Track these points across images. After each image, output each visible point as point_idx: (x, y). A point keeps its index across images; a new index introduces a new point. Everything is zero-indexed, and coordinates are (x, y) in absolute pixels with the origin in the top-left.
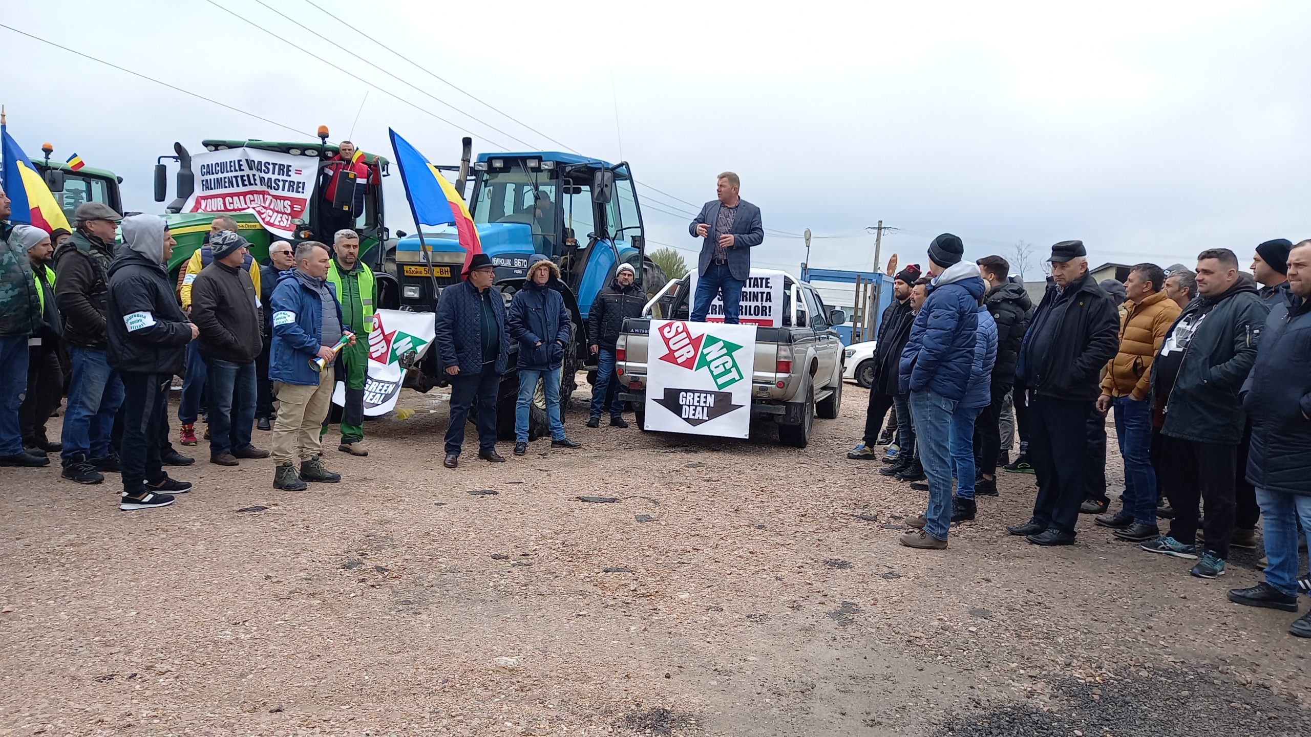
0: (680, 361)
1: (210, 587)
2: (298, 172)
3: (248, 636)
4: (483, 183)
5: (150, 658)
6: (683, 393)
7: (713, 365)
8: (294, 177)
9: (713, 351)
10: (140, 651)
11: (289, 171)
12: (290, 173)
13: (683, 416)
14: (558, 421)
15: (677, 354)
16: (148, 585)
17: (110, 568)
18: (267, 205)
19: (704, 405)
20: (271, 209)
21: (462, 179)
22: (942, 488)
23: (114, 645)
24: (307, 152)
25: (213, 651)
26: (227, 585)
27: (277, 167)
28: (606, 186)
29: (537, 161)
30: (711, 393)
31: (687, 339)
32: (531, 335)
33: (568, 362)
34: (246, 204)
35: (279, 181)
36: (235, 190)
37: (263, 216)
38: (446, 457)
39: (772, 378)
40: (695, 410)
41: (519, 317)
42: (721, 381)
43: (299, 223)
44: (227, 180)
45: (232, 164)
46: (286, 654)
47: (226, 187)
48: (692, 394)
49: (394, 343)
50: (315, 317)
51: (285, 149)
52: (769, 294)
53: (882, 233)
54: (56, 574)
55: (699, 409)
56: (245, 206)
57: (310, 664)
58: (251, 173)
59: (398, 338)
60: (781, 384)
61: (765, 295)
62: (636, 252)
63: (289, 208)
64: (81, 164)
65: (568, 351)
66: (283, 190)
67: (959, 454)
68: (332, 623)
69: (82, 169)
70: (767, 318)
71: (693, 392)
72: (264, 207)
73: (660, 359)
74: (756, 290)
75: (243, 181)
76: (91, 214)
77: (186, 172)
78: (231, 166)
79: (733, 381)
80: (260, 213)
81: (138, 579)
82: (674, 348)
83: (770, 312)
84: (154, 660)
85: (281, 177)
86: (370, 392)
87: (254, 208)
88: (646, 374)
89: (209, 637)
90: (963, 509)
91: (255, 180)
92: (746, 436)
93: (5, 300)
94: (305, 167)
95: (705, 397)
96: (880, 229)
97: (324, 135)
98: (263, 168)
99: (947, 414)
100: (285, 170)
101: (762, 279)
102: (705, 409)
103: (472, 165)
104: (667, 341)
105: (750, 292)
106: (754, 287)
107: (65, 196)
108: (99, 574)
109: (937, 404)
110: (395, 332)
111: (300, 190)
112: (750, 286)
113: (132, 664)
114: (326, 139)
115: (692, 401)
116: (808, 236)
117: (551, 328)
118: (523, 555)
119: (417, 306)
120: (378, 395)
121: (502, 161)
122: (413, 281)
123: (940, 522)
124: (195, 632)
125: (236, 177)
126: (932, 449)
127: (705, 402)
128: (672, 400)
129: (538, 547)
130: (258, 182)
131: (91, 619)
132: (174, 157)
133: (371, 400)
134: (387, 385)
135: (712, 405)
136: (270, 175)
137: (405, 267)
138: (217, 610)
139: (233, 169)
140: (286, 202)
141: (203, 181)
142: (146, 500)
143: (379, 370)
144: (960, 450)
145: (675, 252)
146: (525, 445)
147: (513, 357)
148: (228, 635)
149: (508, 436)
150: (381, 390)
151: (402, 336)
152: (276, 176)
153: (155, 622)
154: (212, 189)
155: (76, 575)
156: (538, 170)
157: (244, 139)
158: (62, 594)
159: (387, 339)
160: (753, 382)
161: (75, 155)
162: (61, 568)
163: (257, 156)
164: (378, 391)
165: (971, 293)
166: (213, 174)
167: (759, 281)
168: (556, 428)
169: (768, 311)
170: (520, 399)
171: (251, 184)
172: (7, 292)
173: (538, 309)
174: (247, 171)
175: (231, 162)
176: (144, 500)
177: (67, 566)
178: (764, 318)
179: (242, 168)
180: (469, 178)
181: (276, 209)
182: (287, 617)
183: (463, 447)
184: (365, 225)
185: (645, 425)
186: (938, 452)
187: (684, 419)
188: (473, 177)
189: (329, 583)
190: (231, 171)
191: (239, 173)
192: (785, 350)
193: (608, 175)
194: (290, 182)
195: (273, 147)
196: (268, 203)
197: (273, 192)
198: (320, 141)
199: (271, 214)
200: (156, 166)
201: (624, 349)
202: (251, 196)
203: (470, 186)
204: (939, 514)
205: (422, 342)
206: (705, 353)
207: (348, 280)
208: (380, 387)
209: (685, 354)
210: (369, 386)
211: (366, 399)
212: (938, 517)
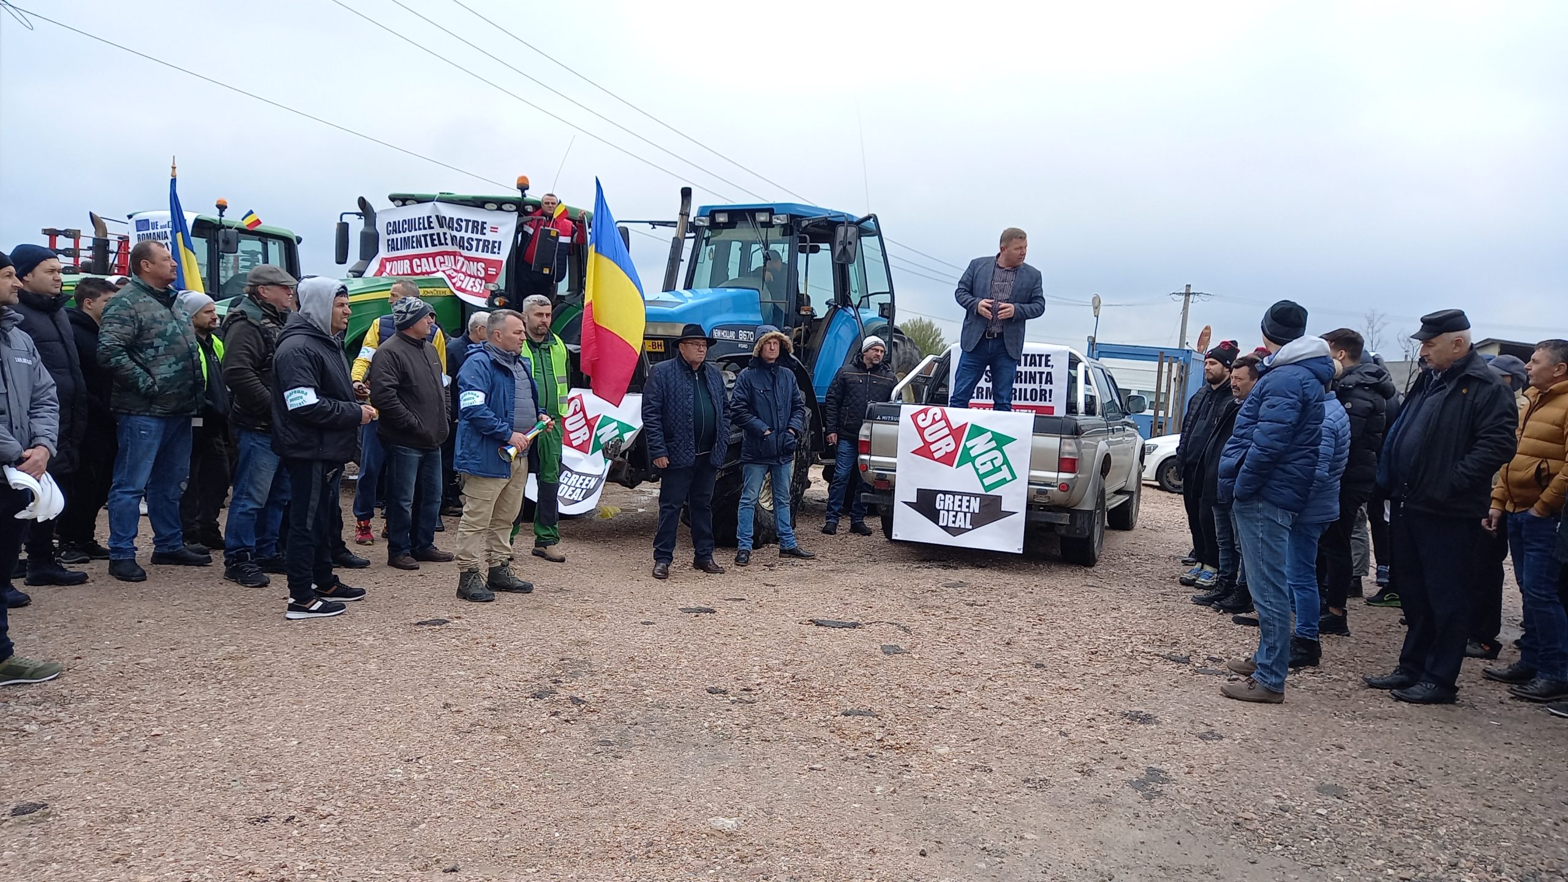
0: (937, 455)
1: (380, 715)
2: (494, 229)
3: (422, 776)
4: (704, 241)
5: (310, 798)
6: (940, 496)
7: (978, 462)
8: (489, 236)
9: (979, 445)
10: (299, 788)
11: (483, 228)
12: (485, 231)
13: (941, 524)
14: (788, 526)
15: (933, 448)
16: (313, 709)
17: (271, 688)
18: (458, 267)
19: (967, 510)
20: (463, 273)
21: (679, 236)
22: (1277, 624)
23: (271, 781)
24: (504, 207)
25: (381, 792)
26: (400, 712)
27: (470, 224)
28: (850, 243)
29: (768, 214)
30: (975, 495)
31: (947, 429)
32: (758, 422)
33: (801, 454)
34: (435, 266)
35: (472, 240)
36: (423, 250)
37: (454, 281)
38: (655, 566)
39: (1053, 478)
40: (955, 516)
41: (743, 400)
42: (988, 481)
43: (493, 289)
44: (415, 239)
45: (421, 221)
46: (464, 800)
47: (413, 247)
48: (951, 497)
49: (598, 430)
50: (507, 397)
51: (479, 204)
52: (1049, 374)
53: (1191, 300)
54: (212, 691)
55: (961, 515)
56: (434, 269)
57: (491, 814)
58: (441, 231)
59: (603, 423)
60: (1065, 487)
61: (1044, 376)
62: (884, 322)
63: (483, 272)
64: (258, 222)
65: (801, 442)
66: (477, 250)
67: (1298, 581)
68: (518, 765)
69: (258, 228)
70: (1047, 404)
71: (954, 494)
72: (456, 271)
73: (913, 452)
74: (1033, 369)
75: (432, 240)
76: (264, 278)
77: (370, 230)
78: (419, 223)
79: (1004, 481)
80: (450, 277)
81: (301, 702)
82: (929, 439)
83: (1050, 397)
84: (315, 801)
85: (474, 236)
86: (569, 486)
87: (444, 271)
88: (895, 471)
89: (378, 776)
90: (1305, 652)
91: (446, 239)
92: (1019, 549)
93: (168, 376)
94: (502, 224)
95: (969, 501)
96: (1187, 294)
97: (523, 187)
98: (455, 225)
99: (1284, 530)
100: (479, 227)
101: (1040, 356)
102: (968, 515)
103: (691, 219)
104: (921, 431)
105: (1026, 372)
106: (1030, 365)
107: (240, 258)
108: (259, 693)
109: (1271, 517)
110: (599, 416)
111: (496, 250)
112: (1025, 365)
113: (289, 804)
114: (526, 192)
115: (951, 505)
116: (1097, 304)
117: (782, 414)
118: (745, 690)
120: (579, 491)
121: (726, 215)
123: (1274, 668)
124: (362, 769)
125: (425, 236)
126: (1264, 574)
127: (968, 507)
128: (926, 504)
129: (762, 681)
130: (449, 241)
131: (247, 748)
132: (357, 214)
133: (570, 495)
134: (588, 478)
135: (977, 511)
136: (462, 233)
138: (388, 742)
139: (421, 226)
140: (480, 264)
141: (388, 240)
142: (314, 608)
143: (580, 460)
144: (1300, 576)
145: (930, 323)
146: (748, 554)
148: (399, 772)
149: (728, 541)
150: (581, 484)
151: (607, 421)
152: (469, 235)
153: (318, 755)
154: (398, 249)
155: (233, 695)
156: (768, 225)
157: (435, 192)
158: (217, 716)
159: (590, 424)
160: (1029, 483)
161: (251, 212)
162: (217, 685)
163: (449, 211)
164: (578, 485)
165: (1317, 376)
166: (400, 232)
167: (1037, 358)
168: (785, 534)
169: (1048, 395)
170: (743, 499)
171: (441, 244)
172: (170, 366)
173: (767, 390)
174: (437, 229)
175: (419, 219)
176: (312, 608)
177: (224, 683)
178: (1043, 404)
179: (432, 225)
180: (687, 235)
181: (469, 273)
182: (467, 755)
183: (676, 553)
184: (568, 291)
185: (894, 533)
186: (1273, 579)
187: (941, 527)
188: (693, 234)
189: (517, 715)
190: (420, 229)
191: (428, 232)
192: (1070, 445)
193: (852, 230)
194: (485, 241)
195: (468, 201)
196: (459, 265)
197: (465, 253)
198: (518, 194)
199: (462, 278)
200: (338, 224)
201: (868, 440)
202: (441, 257)
203: (689, 244)
204: (1272, 658)
205: (630, 429)
206: (968, 447)
207: (540, 355)
208: (581, 481)
209: (944, 446)
210: (567, 479)
211: (561, 495)
212: (1271, 661)
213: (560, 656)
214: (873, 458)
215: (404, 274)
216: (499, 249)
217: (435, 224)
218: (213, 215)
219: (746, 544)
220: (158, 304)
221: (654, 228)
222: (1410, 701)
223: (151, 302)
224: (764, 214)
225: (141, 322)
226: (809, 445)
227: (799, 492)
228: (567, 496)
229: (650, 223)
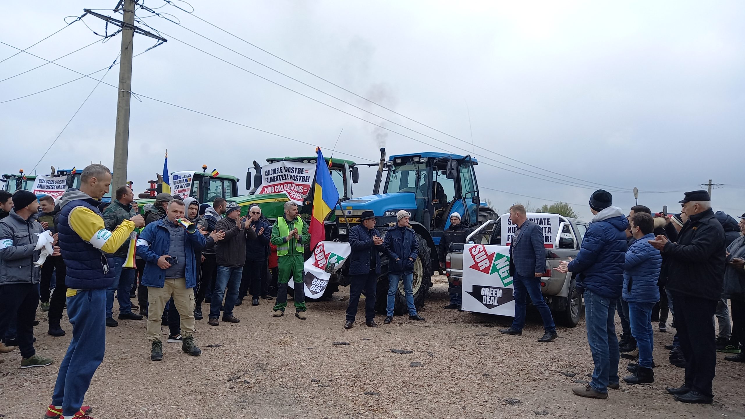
0: (481, 269)
2: (307, 171)
4: (392, 172)
6: (483, 289)
7: (501, 271)
8: (305, 174)
9: (501, 264)
11: (302, 171)
13: (483, 303)
14: (412, 304)
15: (479, 265)
18: (293, 189)
19: (496, 296)
20: (294, 191)
21: (380, 170)
24: (311, 161)
27: (297, 170)
28: (453, 169)
29: (419, 158)
30: (500, 288)
31: (485, 255)
32: (394, 254)
33: (426, 270)
34: (284, 189)
35: (298, 177)
36: (279, 182)
37: (291, 195)
38: (346, 323)
40: (490, 299)
42: (505, 282)
43: (305, 197)
44: (275, 177)
45: (278, 169)
47: (275, 181)
48: (488, 289)
49: (329, 259)
51: (301, 160)
52: (549, 228)
53: (712, 188)
55: (493, 298)
56: (283, 190)
58: (286, 173)
59: (331, 256)
62: (475, 206)
63: (302, 190)
64: (218, 174)
65: (425, 264)
66: (300, 181)
69: (218, 176)
70: (549, 243)
71: (489, 287)
72: (292, 190)
73: (470, 267)
75: (283, 177)
77: (259, 175)
78: (277, 171)
80: (289, 193)
82: (478, 261)
83: (551, 240)
85: (299, 175)
86: (316, 286)
87: (286, 191)
88: (462, 276)
91: (288, 177)
94: (310, 169)
95: (496, 291)
97: (319, 151)
98: (291, 170)
100: (301, 171)
101: (545, 219)
102: (496, 299)
103: (385, 162)
104: (473, 256)
110: (330, 253)
111: (307, 180)
114: (320, 154)
115: (488, 293)
117: (406, 251)
118: (329, 381)
119: (343, 239)
120: (320, 287)
121: (401, 159)
122: (344, 226)
123: (599, 380)
125: (279, 176)
128: (477, 292)
129: (340, 377)
132: (253, 168)
133: (316, 290)
134: (324, 282)
135: (501, 296)
136: (294, 174)
137: (339, 218)
139: (278, 172)
140: (301, 187)
141: (266, 178)
142: (178, 338)
146: (391, 318)
147: (385, 267)
150: (321, 285)
151: (333, 255)
152: (297, 174)
154: (269, 182)
156: (419, 163)
157: (283, 157)
159: (326, 257)
161: (215, 170)
163: (288, 165)
166: (270, 175)
167: (543, 220)
168: (411, 309)
169: (549, 239)
170: (390, 291)
171: (286, 179)
173: (399, 240)
174: (284, 173)
175: (277, 168)
176: (177, 338)
180: (384, 169)
181: (297, 191)
184: (344, 197)
186: (598, 333)
187: (484, 304)
188: (387, 169)
189: (215, 387)
190: (277, 173)
191: (281, 174)
193: (454, 163)
194: (303, 177)
195: (296, 160)
196: (293, 188)
197: (295, 182)
198: (316, 155)
199: (294, 194)
200: (248, 173)
201: (450, 261)
202: (286, 185)
203: (385, 174)
204: (599, 375)
205: (342, 258)
206: (496, 264)
207: (291, 226)
208: (321, 283)
209: (484, 264)
210: (315, 282)
211: (312, 290)
212: (598, 377)
213: (256, 362)
214: (452, 270)
215: (271, 193)
216: (309, 180)
217: (283, 170)
218: (201, 172)
219: (391, 313)
220: (124, 210)
221: (370, 167)
222: (683, 401)
223: (122, 210)
224: (417, 158)
225: (118, 218)
226: (430, 265)
227: (426, 289)
228: (314, 290)
229: (368, 165)
